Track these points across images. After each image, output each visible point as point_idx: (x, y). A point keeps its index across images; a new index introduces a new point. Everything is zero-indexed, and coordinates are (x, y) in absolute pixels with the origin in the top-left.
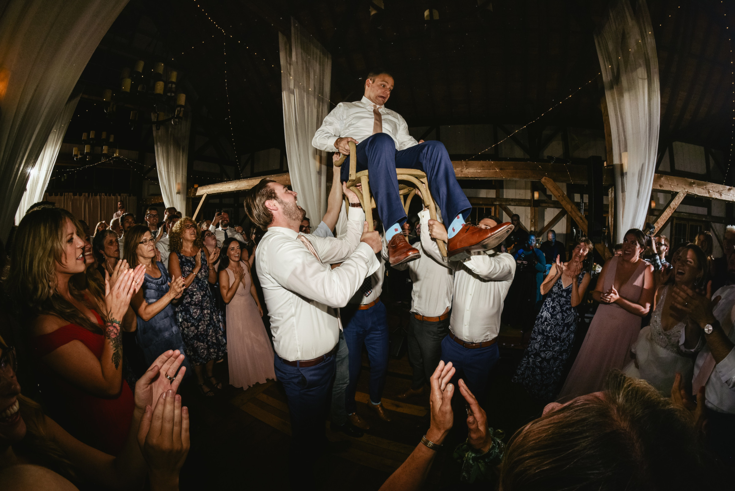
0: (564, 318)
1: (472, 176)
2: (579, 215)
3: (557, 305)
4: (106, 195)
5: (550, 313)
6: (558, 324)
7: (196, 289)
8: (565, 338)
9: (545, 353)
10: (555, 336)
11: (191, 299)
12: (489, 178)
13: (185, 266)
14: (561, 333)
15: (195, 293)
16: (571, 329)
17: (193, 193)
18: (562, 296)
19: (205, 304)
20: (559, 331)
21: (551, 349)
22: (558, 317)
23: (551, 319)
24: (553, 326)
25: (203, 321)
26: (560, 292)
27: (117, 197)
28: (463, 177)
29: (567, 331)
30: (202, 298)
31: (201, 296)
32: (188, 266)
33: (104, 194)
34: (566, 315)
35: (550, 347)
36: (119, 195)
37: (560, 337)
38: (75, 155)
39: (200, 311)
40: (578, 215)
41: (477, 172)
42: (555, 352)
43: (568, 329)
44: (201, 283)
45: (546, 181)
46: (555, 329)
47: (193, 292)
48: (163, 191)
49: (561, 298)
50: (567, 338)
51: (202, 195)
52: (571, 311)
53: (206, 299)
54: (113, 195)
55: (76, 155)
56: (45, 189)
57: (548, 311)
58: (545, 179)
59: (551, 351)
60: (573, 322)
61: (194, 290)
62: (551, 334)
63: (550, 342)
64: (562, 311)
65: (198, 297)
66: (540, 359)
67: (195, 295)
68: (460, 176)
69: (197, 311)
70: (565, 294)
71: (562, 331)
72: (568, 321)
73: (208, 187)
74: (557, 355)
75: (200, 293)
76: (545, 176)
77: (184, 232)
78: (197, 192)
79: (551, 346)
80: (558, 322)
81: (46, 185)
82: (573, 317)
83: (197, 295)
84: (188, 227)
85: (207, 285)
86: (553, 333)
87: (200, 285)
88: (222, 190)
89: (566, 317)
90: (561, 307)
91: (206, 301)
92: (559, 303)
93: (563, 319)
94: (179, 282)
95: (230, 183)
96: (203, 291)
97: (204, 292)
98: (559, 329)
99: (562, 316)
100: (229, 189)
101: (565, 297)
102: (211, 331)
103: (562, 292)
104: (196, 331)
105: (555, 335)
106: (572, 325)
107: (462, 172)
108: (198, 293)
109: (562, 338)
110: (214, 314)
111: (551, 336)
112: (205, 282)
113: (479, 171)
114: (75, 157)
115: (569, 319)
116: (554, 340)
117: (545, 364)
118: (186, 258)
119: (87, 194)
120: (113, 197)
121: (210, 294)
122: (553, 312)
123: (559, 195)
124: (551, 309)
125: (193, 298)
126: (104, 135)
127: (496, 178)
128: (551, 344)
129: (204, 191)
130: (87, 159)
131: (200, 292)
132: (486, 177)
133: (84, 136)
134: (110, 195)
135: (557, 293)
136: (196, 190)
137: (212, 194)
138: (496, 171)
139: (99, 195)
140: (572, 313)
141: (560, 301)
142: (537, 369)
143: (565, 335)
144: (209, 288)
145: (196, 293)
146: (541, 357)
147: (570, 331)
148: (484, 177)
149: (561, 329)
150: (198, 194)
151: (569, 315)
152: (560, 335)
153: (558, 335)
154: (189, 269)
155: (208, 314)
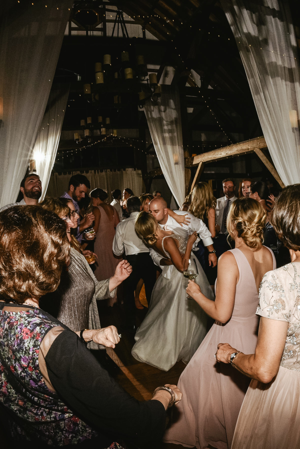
4: (111, 171)
17: (190, 162)
27: (122, 172)
33: (109, 170)
36: (124, 171)
38: (76, 140)
48: (161, 163)
51: (199, 164)
54: (118, 171)
55: (78, 140)
56: (52, 169)
73: (202, 155)
78: (194, 161)
81: (52, 165)
88: (215, 157)
95: (221, 150)
100: (221, 155)
114: (77, 141)
119: (93, 171)
120: (119, 172)
126: (100, 119)
129: (199, 160)
130: (89, 142)
133: (82, 123)
134: (115, 171)
136: (193, 159)
137: (207, 161)
139: (105, 172)
150: (194, 163)
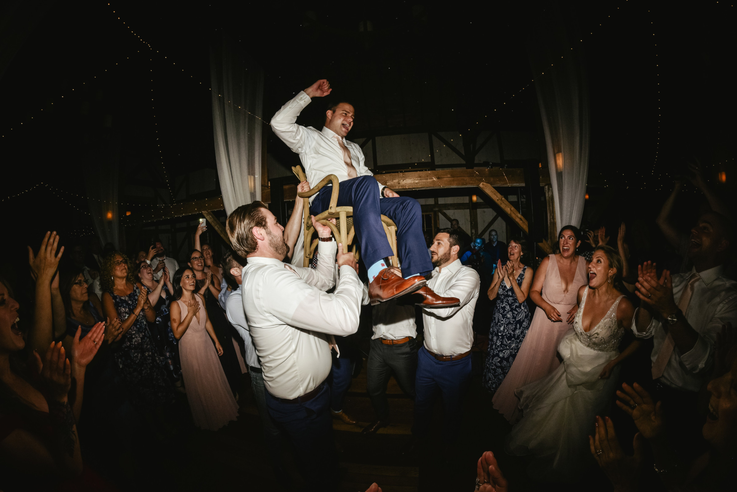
0: (515, 316)
1: (410, 187)
2: (519, 217)
3: (506, 305)
5: (501, 314)
6: (510, 323)
7: (134, 332)
8: (520, 335)
9: (503, 353)
10: (509, 335)
11: (130, 343)
12: (427, 187)
13: (120, 307)
14: (514, 331)
15: (133, 336)
16: (524, 325)
18: (509, 296)
19: (145, 346)
20: (512, 329)
21: (508, 348)
22: (509, 316)
23: (503, 319)
24: (505, 325)
25: (145, 365)
26: (505, 293)
28: (400, 189)
29: (520, 328)
30: (141, 341)
31: (140, 338)
32: (124, 307)
34: (516, 313)
35: (506, 346)
37: (514, 335)
39: (140, 354)
40: (517, 216)
41: (414, 183)
42: (512, 349)
43: (521, 326)
44: (139, 325)
45: (484, 186)
46: (508, 328)
47: (132, 335)
49: (508, 298)
50: (522, 334)
52: (521, 308)
53: (146, 340)
57: (499, 313)
58: (483, 184)
59: (508, 349)
60: (525, 318)
61: (133, 333)
62: (505, 333)
63: (506, 341)
64: (512, 310)
65: (137, 339)
66: (499, 359)
67: (134, 338)
68: (397, 188)
69: (138, 354)
70: (510, 293)
71: (516, 329)
72: (519, 318)
74: (514, 352)
75: (139, 336)
76: (483, 181)
77: (114, 269)
79: (508, 345)
80: (509, 321)
82: (524, 314)
83: (136, 337)
84: (117, 264)
85: (145, 325)
86: (507, 332)
87: (138, 326)
89: (516, 315)
90: (510, 305)
91: (146, 343)
92: (508, 303)
93: (514, 318)
94: (116, 324)
96: (141, 332)
97: (143, 334)
98: (512, 327)
99: (512, 314)
101: (511, 296)
102: (155, 374)
103: (507, 292)
104: (140, 376)
105: (508, 333)
106: (524, 321)
107: (399, 183)
108: (137, 335)
109: (516, 336)
110: (156, 355)
111: (506, 335)
112: (143, 323)
113: (417, 181)
115: (520, 316)
116: (509, 338)
117: (505, 363)
118: (120, 298)
121: (149, 335)
122: (504, 312)
123: (498, 199)
124: (501, 309)
125: (132, 342)
127: (433, 187)
128: (506, 342)
131: (139, 334)
132: (424, 187)
135: (503, 294)
138: (434, 181)
140: (522, 310)
141: (508, 301)
142: (498, 370)
143: (519, 332)
144: (147, 328)
145: (135, 336)
146: (500, 357)
147: (523, 327)
148: (422, 188)
149: (514, 327)
151: (519, 312)
152: (514, 333)
153: (512, 333)
154: (125, 310)
155: (149, 356)
